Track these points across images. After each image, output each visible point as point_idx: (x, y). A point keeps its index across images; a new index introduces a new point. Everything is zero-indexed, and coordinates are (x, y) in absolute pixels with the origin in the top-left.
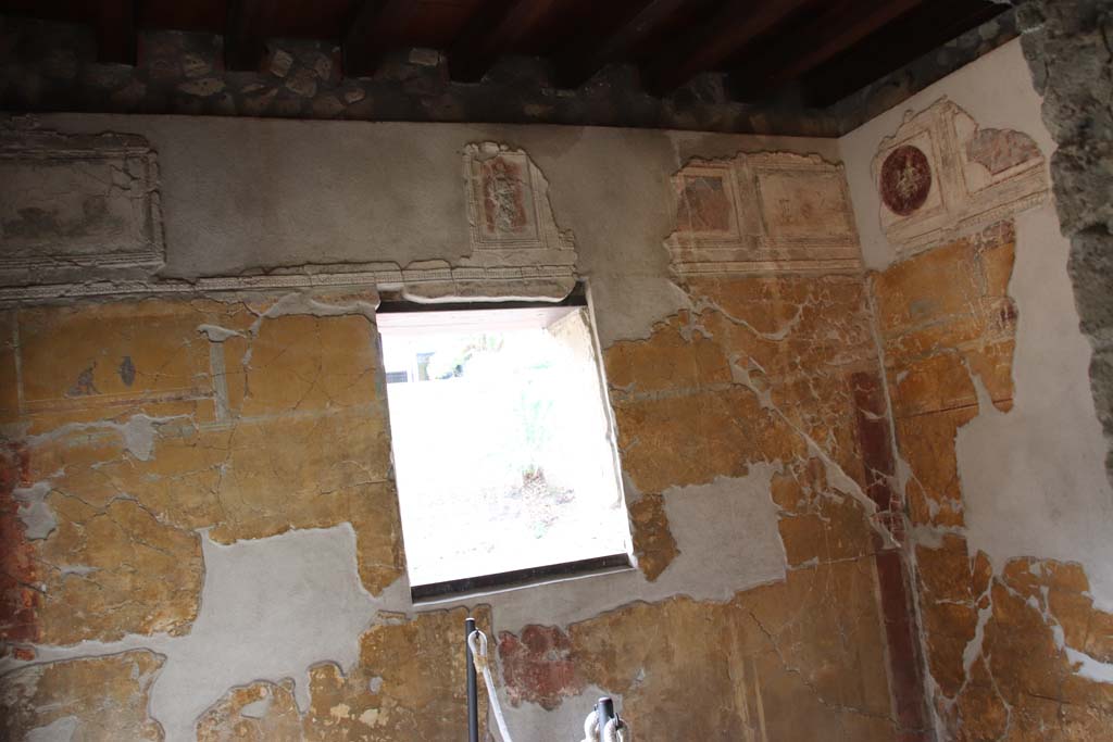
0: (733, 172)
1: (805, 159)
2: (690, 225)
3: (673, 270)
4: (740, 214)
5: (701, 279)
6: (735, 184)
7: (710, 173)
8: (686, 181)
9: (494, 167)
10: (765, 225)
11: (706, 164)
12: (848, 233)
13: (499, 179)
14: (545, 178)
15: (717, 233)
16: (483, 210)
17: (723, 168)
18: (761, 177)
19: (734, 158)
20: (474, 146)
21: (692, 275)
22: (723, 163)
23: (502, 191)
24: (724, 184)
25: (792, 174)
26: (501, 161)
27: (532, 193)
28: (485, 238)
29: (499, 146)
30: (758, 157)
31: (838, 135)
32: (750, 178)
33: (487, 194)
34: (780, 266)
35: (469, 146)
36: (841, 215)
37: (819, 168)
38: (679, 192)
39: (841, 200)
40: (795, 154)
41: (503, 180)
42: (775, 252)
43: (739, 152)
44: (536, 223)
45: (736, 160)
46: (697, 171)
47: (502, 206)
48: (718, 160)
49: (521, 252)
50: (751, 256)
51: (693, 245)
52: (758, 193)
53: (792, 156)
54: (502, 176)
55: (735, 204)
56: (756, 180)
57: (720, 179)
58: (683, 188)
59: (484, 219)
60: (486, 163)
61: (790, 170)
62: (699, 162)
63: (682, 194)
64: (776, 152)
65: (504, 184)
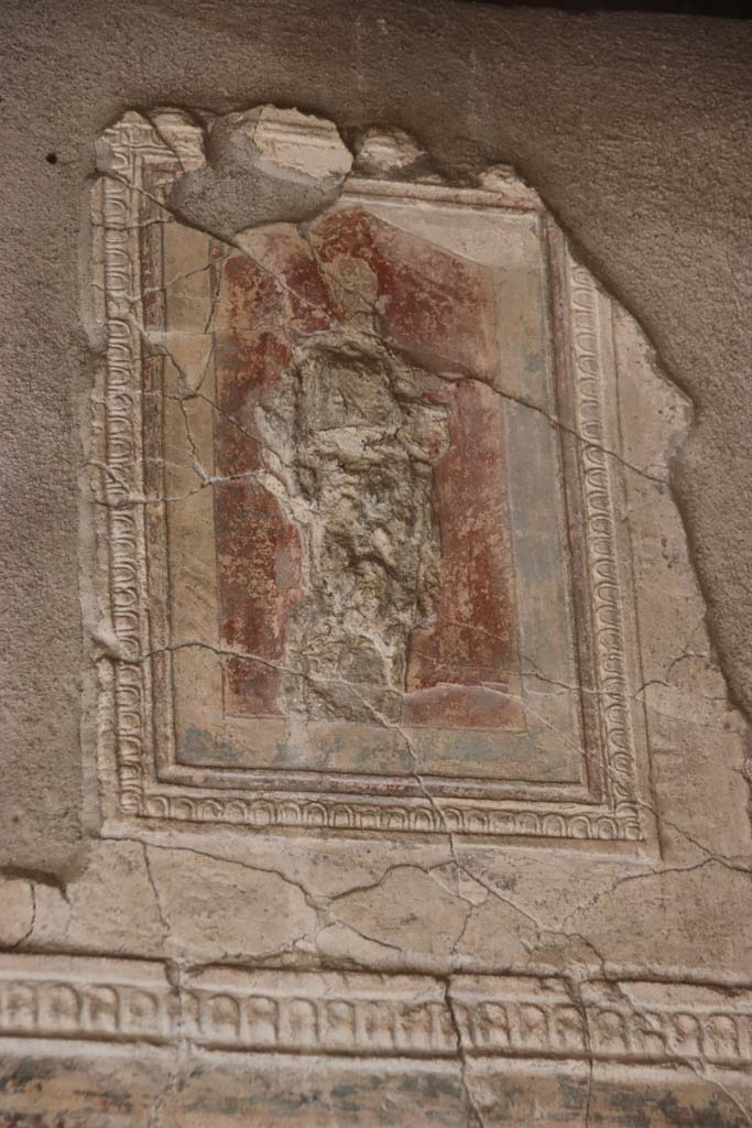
9: (306, 274)
13: (335, 358)
14: (663, 366)
16: (202, 558)
20: (173, 125)
23: (350, 440)
26: (358, 237)
27: (569, 473)
28: (193, 746)
29: (351, 141)
33: (240, 452)
35: (132, 122)
41: (367, 362)
44: (584, 676)
47: (340, 539)
49: (455, 868)
54: (357, 335)
59: (202, 618)
60: (251, 244)
65: (370, 389)
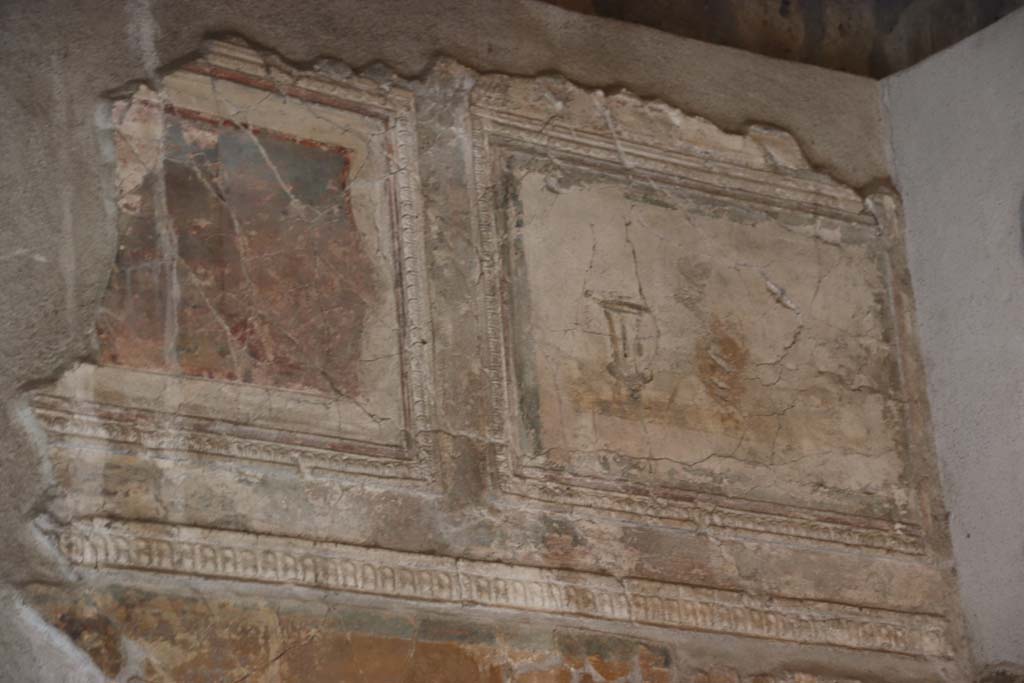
0: (403, 137)
1: (735, 142)
2: (170, 344)
3: (44, 544)
4: (418, 332)
5: (192, 612)
6: (407, 186)
7: (295, 119)
8: (174, 133)
10: (530, 402)
11: (281, 78)
12: (899, 495)
15: (293, 401)
17: (358, 109)
18: (531, 183)
19: (419, 77)
21: (144, 582)
22: (362, 91)
24: (356, 187)
25: (668, 194)
30: (522, 93)
31: (878, 68)
32: (479, 173)
34: (582, 598)
36: (874, 406)
37: (789, 192)
38: (131, 176)
39: (872, 342)
40: (689, 113)
42: (565, 528)
43: (438, 54)
45: (422, 90)
46: (233, 102)
48: (341, 75)
50: (448, 532)
51: (172, 437)
52: (510, 251)
53: (675, 117)
55: (399, 282)
56: (506, 192)
57: (340, 159)
58: (156, 162)
61: (664, 180)
62: (247, 61)
63: (146, 187)
64: (609, 90)
